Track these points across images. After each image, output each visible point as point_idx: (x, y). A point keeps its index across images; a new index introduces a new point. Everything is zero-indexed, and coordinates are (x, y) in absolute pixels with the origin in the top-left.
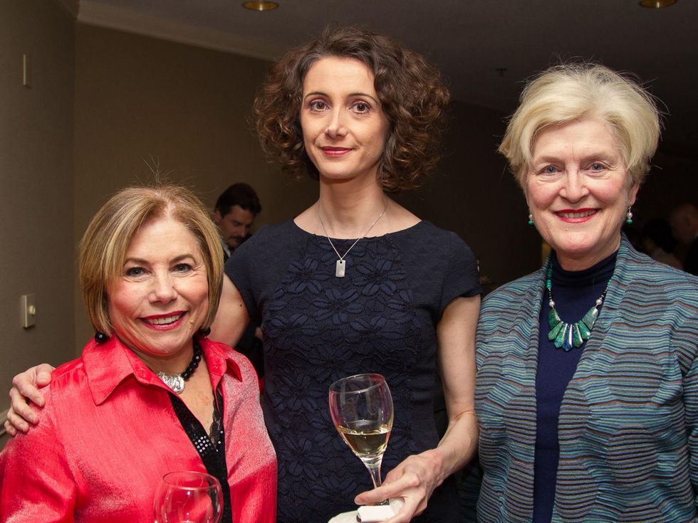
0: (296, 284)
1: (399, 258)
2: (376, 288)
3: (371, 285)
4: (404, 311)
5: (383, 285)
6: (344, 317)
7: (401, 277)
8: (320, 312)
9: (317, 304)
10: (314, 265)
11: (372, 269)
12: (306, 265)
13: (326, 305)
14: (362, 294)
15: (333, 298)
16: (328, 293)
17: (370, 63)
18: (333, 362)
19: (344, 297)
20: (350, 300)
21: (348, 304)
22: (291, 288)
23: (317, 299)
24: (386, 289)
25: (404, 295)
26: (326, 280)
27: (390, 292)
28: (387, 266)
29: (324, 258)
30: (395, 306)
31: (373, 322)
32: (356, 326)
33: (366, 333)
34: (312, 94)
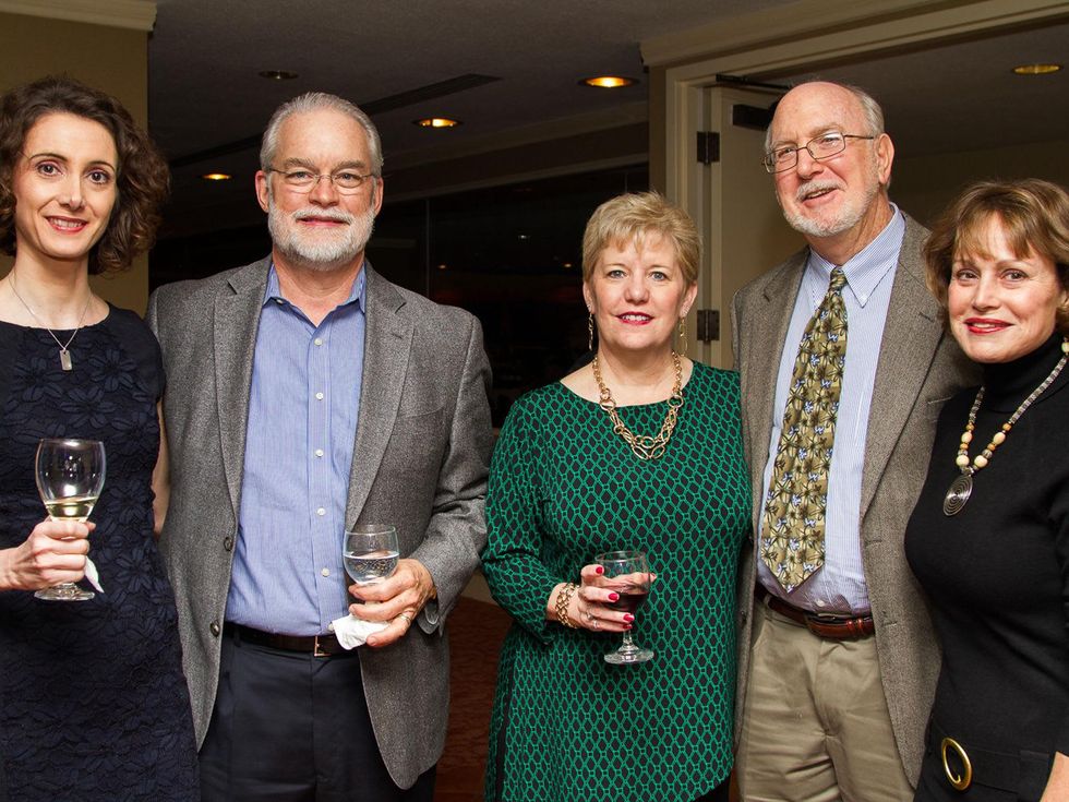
3: (110, 378)
5: (120, 378)
24: (124, 382)
27: (129, 385)
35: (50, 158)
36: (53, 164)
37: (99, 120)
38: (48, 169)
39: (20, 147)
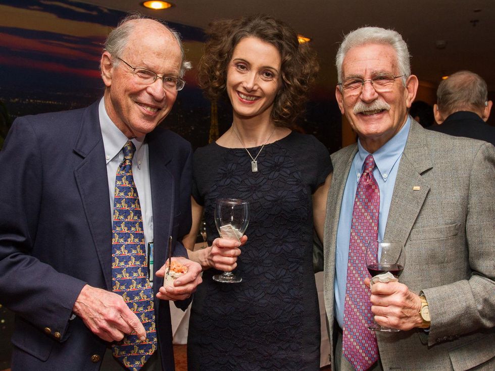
0: (224, 180)
1: (288, 154)
2: (277, 174)
3: (274, 172)
4: (297, 185)
5: (281, 172)
6: (260, 194)
7: (292, 165)
8: (244, 194)
9: (241, 190)
10: (234, 167)
11: (273, 163)
12: (228, 168)
13: (246, 189)
14: (269, 179)
15: (250, 184)
16: (246, 181)
17: (280, 48)
18: (256, 222)
19: (257, 182)
20: (261, 184)
21: (260, 186)
22: (222, 183)
23: (240, 187)
24: (283, 173)
25: (296, 176)
26: (244, 174)
27: (286, 175)
28: (281, 159)
29: (239, 162)
30: (292, 183)
31: (279, 193)
32: (269, 198)
33: (276, 201)
34: (239, 59)
35: (244, 62)
36: (244, 65)
37: (273, 44)
38: (243, 67)
39: (231, 53)
